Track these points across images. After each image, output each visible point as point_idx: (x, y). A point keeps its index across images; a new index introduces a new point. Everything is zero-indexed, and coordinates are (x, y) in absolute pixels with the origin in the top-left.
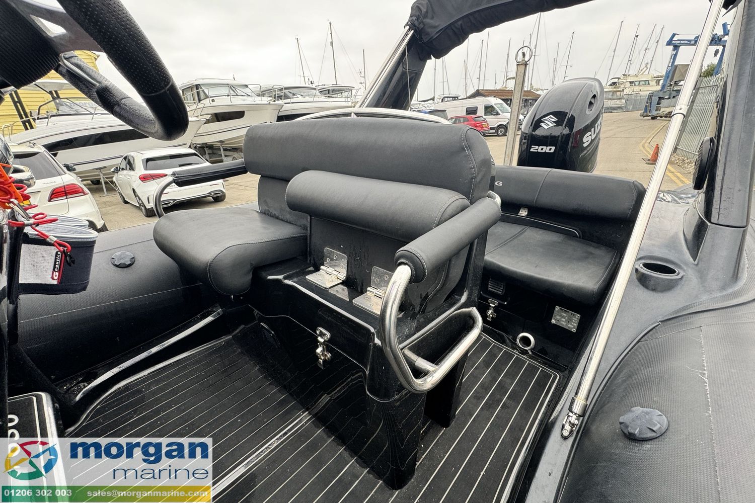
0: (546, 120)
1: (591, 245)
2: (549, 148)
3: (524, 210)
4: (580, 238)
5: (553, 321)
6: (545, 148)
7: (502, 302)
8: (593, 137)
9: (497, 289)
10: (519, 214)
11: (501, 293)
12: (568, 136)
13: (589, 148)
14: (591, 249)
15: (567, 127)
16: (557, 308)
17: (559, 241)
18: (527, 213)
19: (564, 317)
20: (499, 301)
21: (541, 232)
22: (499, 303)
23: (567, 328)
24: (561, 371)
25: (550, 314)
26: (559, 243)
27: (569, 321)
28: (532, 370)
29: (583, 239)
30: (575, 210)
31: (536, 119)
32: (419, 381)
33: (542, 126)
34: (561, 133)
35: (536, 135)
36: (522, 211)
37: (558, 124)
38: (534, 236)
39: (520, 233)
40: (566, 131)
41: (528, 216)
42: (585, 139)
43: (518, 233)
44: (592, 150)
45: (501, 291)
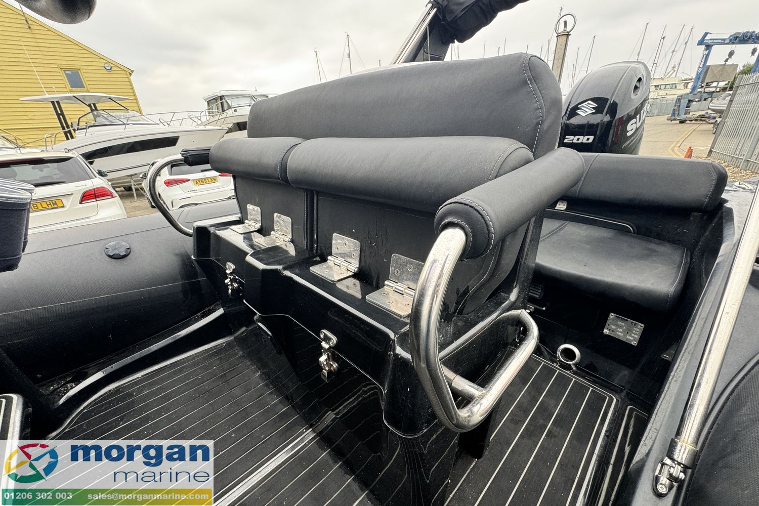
0: (584, 107)
1: (651, 242)
2: (586, 137)
3: (562, 203)
4: (634, 233)
5: (606, 331)
6: (581, 137)
7: (538, 307)
8: (638, 125)
9: (534, 292)
10: (556, 208)
11: (538, 296)
12: (609, 124)
13: (634, 137)
14: (653, 246)
15: (608, 115)
16: (612, 316)
17: (610, 237)
18: (565, 207)
19: (621, 327)
20: (536, 306)
21: (585, 227)
22: (535, 308)
23: (624, 340)
24: (617, 393)
25: (603, 323)
26: (610, 238)
27: (628, 331)
28: (579, 391)
29: (637, 234)
30: (631, 200)
31: (571, 107)
32: (463, 413)
33: (578, 114)
34: (602, 120)
35: (571, 124)
36: (559, 205)
37: (598, 110)
38: (576, 231)
39: (560, 229)
40: (607, 118)
41: (567, 209)
42: (629, 127)
43: (557, 228)
44: (636, 141)
45: (539, 294)
